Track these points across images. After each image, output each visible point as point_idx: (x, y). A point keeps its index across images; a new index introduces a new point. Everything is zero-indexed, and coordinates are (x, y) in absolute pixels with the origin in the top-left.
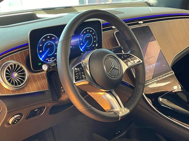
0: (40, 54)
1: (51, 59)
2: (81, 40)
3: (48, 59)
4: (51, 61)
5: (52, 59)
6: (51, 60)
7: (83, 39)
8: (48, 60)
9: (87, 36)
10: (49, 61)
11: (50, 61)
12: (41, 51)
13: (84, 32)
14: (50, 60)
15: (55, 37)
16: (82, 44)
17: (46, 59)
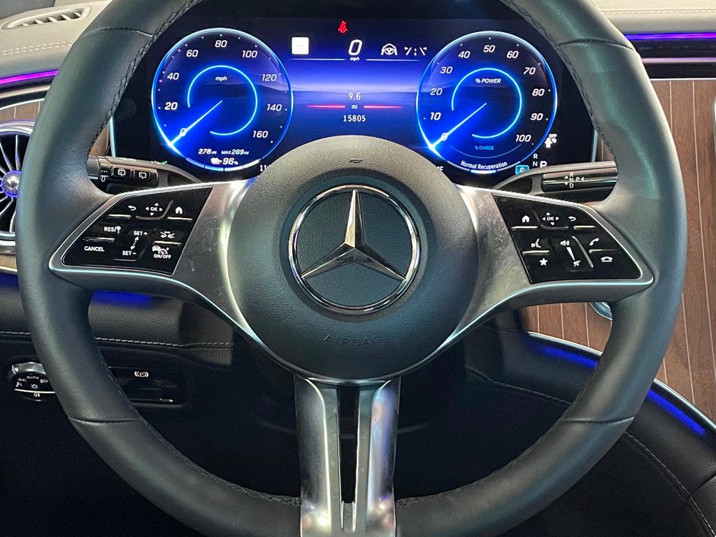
0: (166, 117)
1: (229, 156)
2: (435, 90)
3: (209, 151)
4: (228, 166)
5: (236, 157)
6: (227, 161)
7: (447, 92)
8: (215, 156)
9: (481, 76)
10: (215, 161)
11: (221, 165)
12: (171, 106)
13: (462, 55)
14: (221, 157)
15: (260, 49)
16: (437, 118)
17: (201, 150)
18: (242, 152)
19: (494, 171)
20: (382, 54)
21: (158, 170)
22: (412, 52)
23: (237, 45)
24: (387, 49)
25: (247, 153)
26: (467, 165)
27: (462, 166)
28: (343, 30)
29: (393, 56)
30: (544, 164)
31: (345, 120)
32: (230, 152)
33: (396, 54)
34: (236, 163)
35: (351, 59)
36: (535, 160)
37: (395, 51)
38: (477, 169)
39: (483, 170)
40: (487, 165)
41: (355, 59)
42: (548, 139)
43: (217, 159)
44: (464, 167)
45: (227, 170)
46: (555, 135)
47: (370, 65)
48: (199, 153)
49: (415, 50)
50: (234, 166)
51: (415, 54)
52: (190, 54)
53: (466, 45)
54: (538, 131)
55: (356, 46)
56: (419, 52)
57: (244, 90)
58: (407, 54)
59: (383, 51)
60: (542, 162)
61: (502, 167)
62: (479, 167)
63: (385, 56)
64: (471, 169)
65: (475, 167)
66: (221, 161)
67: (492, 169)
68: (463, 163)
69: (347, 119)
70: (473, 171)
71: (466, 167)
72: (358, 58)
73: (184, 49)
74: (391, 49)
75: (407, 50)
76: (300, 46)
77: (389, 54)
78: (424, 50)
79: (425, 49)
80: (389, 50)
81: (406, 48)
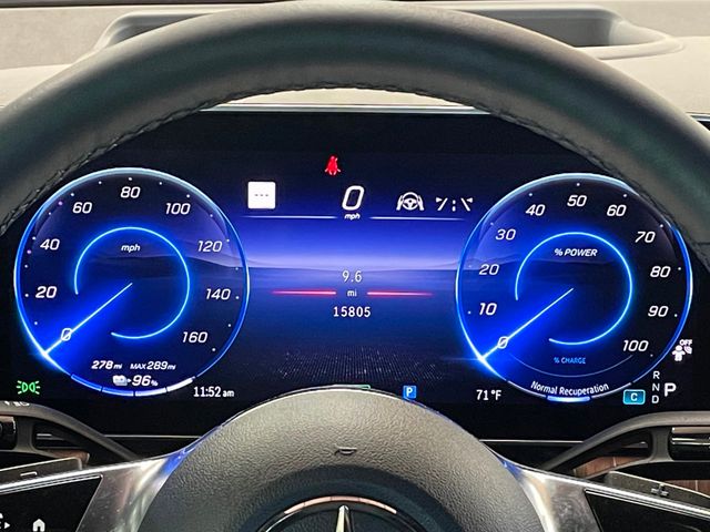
0: (37, 309)
1: (143, 372)
2: (487, 267)
3: (109, 365)
4: (141, 388)
5: (155, 374)
6: (138, 380)
7: (508, 269)
8: (119, 372)
9: (563, 243)
10: (119, 380)
11: (129, 387)
12: (46, 292)
13: (531, 211)
14: (130, 374)
15: (194, 200)
16: (490, 311)
17: (97, 362)
18: (165, 365)
19: (588, 398)
20: (398, 208)
21: (16, 417)
22: (448, 205)
23: (157, 194)
24: (407, 201)
25: (174, 367)
26: (541, 388)
27: (533, 390)
28: (333, 169)
29: (416, 212)
30: (670, 387)
31: (336, 315)
32: (144, 366)
33: (422, 208)
34: (155, 383)
35: (347, 216)
36: (656, 381)
37: (421, 203)
38: (558, 395)
39: (569, 396)
40: (575, 388)
41: (352, 217)
42: (679, 348)
43: (122, 377)
44: (536, 391)
45: (138, 394)
46: (690, 342)
47: (378, 226)
48: (94, 367)
49: (454, 202)
50: (151, 388)
51: (454, 209)
52: (78, 208)
53: (539, 195)
54: (661, 335)
55: (355, 194)
56: (459, 204)
57: (169, 266)
58: (440, 209)
59: (400, 203)
60: (667, 385)
61: (600, 392)
62: (561, 392)
63: (404, 212)
64: (547, 394)
65: (554, 391)
66: (129, 380)
67: (582, 396)
68: (535, 385)
69: (340, 313)
70: (550, 398)
71: (539, 392)
72: (358, 215)
73: (68, 200)
74: (414, 201)
75: (441, 203)
76: (262, 195)
77: (410, 208)
78: (468, 203)
79: (470, 200)
80: (410, 202)
81: (438, 200)
